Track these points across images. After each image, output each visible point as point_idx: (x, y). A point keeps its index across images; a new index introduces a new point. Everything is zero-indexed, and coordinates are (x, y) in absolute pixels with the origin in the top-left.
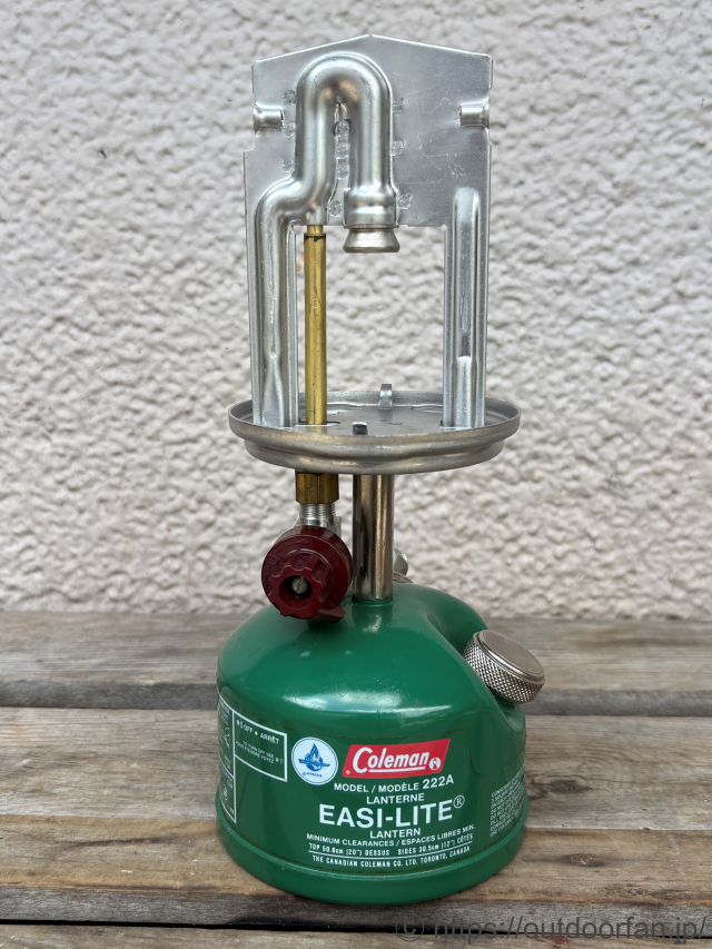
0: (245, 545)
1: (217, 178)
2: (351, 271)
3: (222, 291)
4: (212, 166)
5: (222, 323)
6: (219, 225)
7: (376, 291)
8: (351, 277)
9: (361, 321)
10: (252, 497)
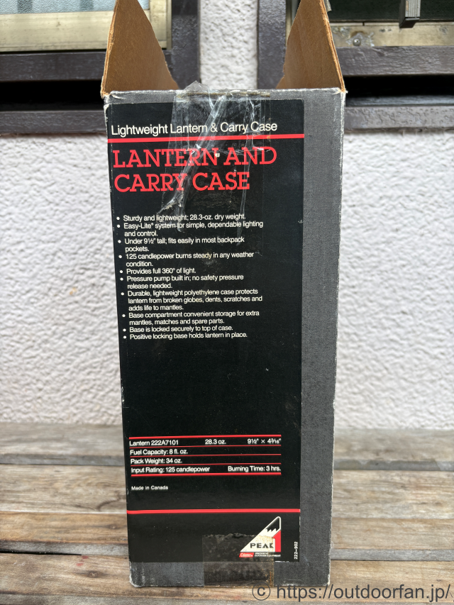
0: (55, 397)
1: (41, 260)
2: (92, 294)
3: (43, 301)
4: (39, 256)
5: (44, 313)
6: (42, 277)
7: (102, 301)
8: (92, 296)
9: (96, 312)
10: (57, 379)
